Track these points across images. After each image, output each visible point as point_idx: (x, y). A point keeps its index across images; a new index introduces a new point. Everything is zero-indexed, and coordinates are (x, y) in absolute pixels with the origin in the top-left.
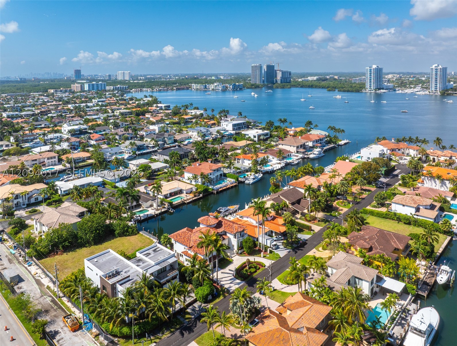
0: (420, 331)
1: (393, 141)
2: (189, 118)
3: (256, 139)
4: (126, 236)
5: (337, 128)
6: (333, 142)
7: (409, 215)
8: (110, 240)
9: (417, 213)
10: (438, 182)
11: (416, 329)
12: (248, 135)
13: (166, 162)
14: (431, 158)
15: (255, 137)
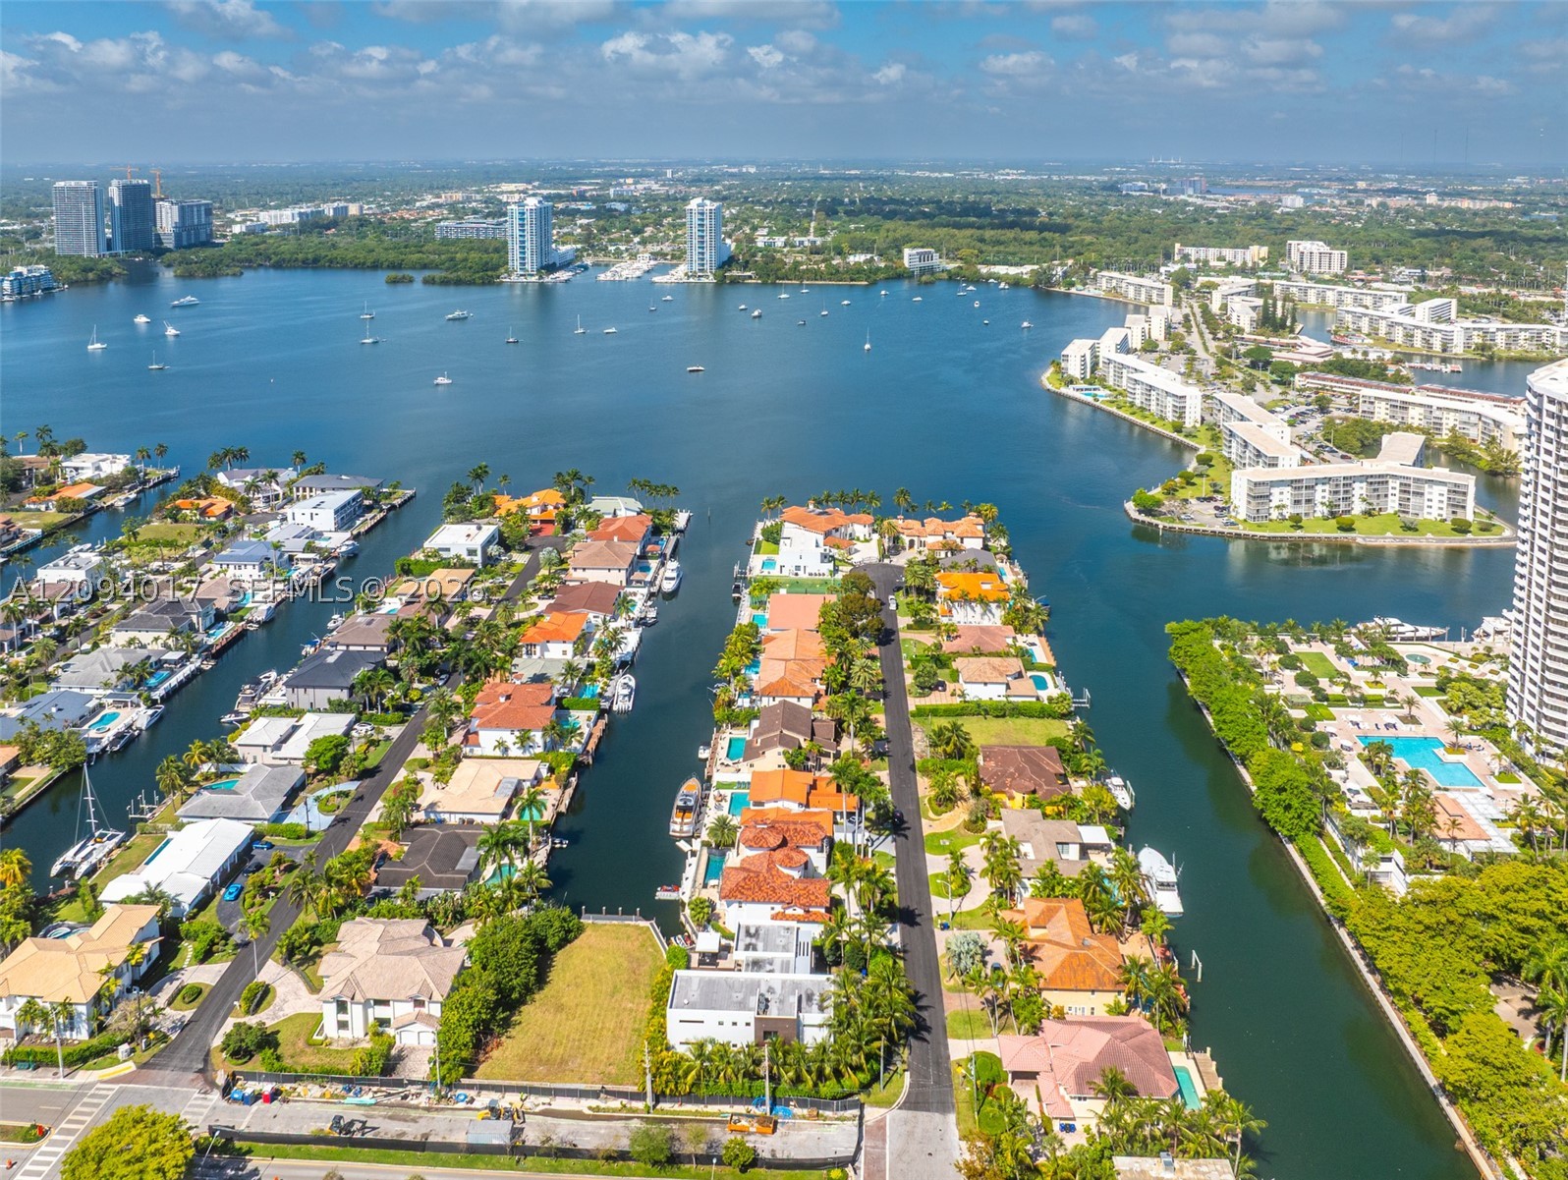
0: (1168, 885)
1: (811, 507)
2: (92, 497)
3: (478, 559)
4: (570, 942)
5: (654, 483)
6: (666, 527)
7: (996, 699)
8: (551, 966)
9: (1009, 692)
10: (979, 609)
11: (1162, 884)
12: (448, 550)
13: (338, 707)
14: (906, 540)
15: (472, 552)
